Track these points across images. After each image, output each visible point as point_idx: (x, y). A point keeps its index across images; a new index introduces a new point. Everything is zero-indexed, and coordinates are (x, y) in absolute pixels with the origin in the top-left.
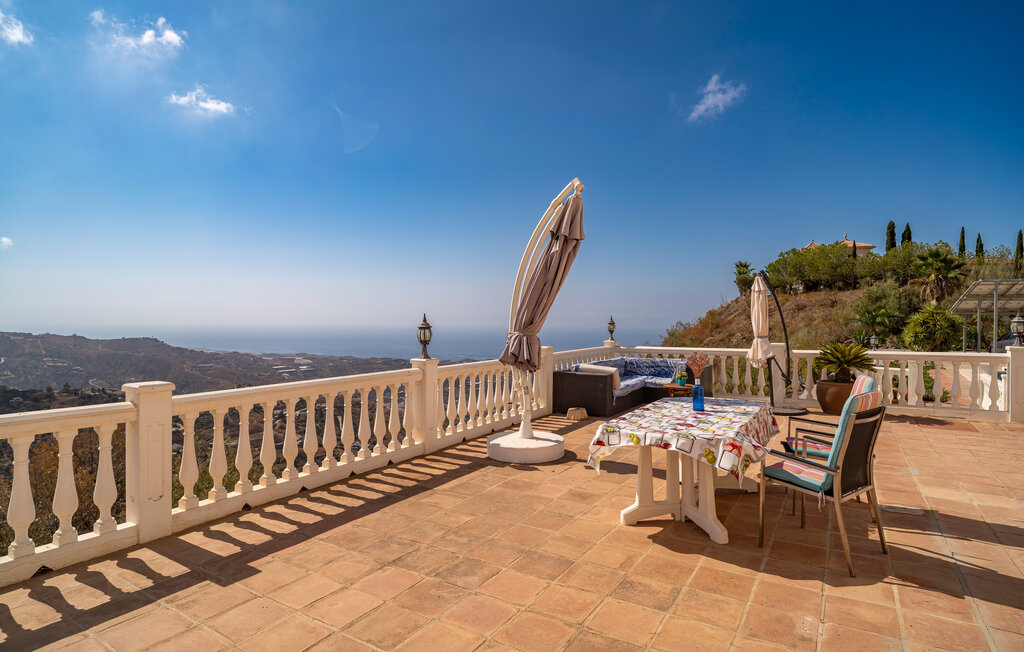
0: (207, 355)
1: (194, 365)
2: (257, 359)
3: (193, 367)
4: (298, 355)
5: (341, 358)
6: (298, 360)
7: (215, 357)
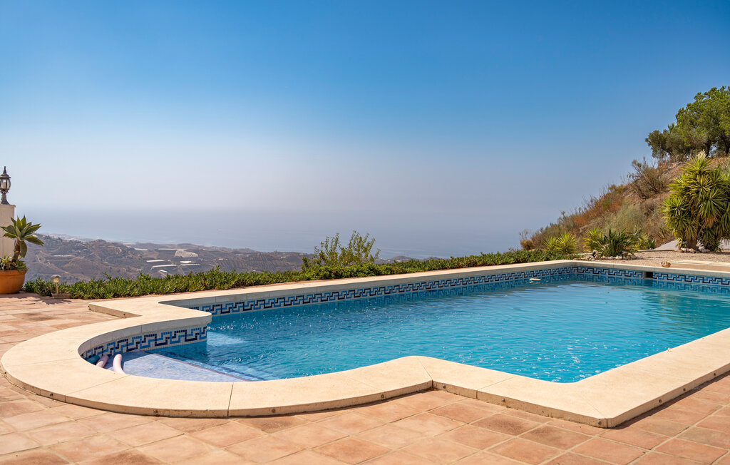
0: (66, 243)
1: (49, 255)
2: (126, 251)
3: (47, 258)
4: (181, 246)
5: (236, 252)
6: (181, 252)
7: (75, 246)
